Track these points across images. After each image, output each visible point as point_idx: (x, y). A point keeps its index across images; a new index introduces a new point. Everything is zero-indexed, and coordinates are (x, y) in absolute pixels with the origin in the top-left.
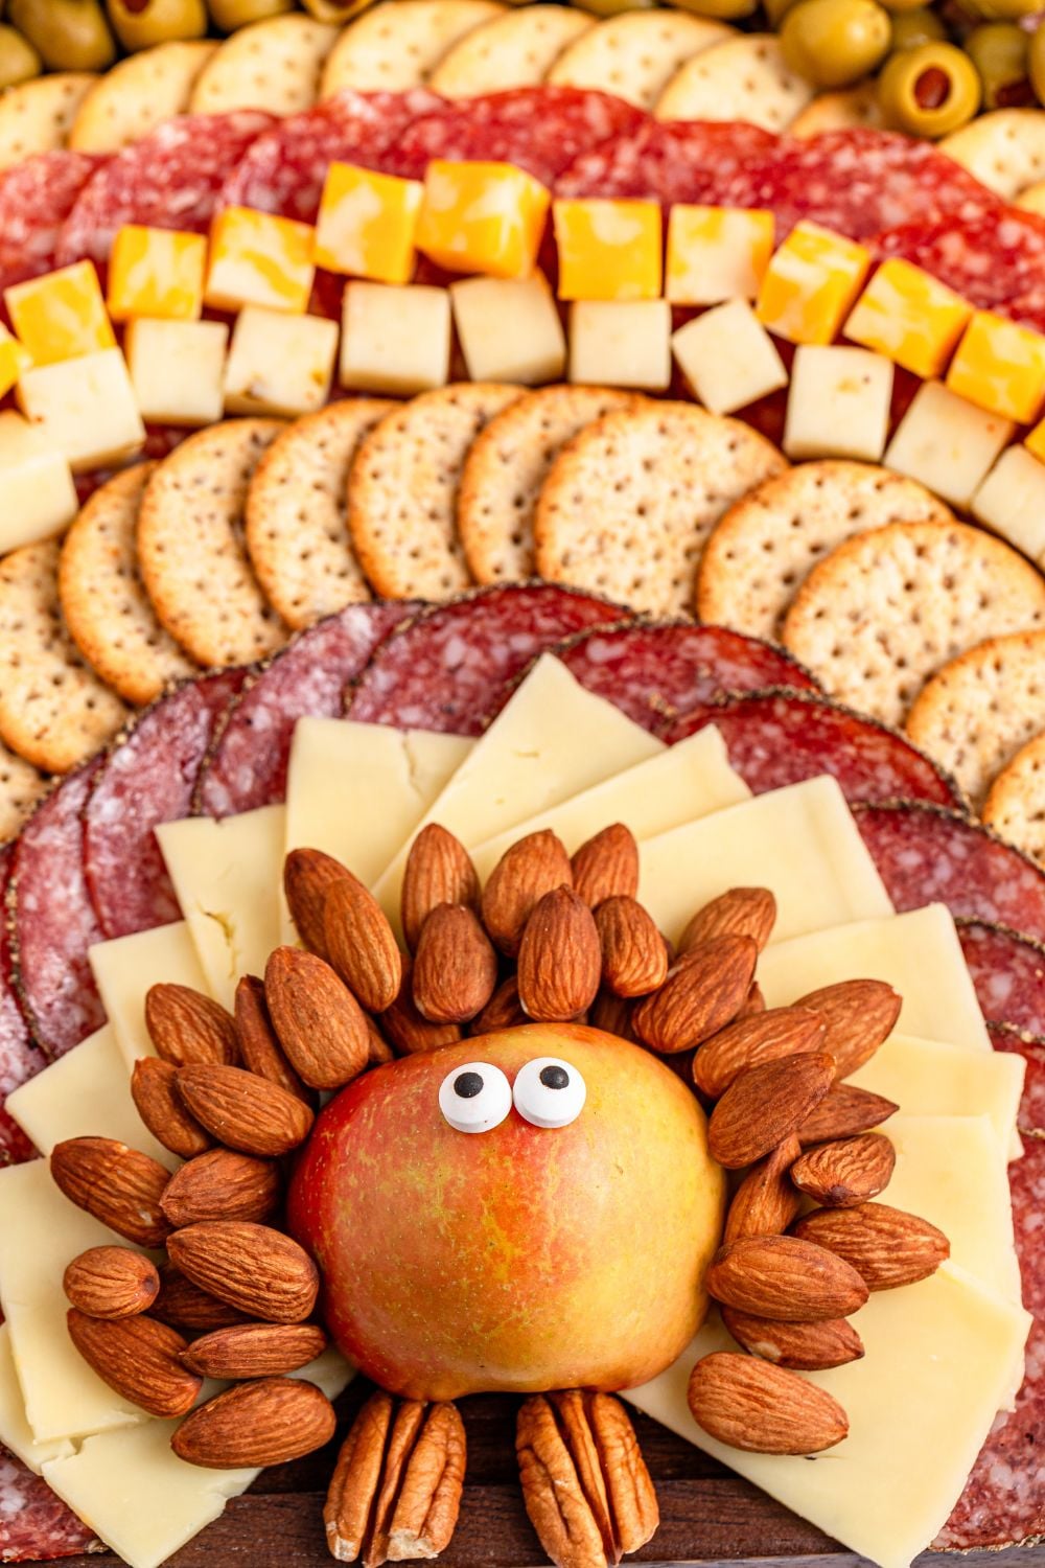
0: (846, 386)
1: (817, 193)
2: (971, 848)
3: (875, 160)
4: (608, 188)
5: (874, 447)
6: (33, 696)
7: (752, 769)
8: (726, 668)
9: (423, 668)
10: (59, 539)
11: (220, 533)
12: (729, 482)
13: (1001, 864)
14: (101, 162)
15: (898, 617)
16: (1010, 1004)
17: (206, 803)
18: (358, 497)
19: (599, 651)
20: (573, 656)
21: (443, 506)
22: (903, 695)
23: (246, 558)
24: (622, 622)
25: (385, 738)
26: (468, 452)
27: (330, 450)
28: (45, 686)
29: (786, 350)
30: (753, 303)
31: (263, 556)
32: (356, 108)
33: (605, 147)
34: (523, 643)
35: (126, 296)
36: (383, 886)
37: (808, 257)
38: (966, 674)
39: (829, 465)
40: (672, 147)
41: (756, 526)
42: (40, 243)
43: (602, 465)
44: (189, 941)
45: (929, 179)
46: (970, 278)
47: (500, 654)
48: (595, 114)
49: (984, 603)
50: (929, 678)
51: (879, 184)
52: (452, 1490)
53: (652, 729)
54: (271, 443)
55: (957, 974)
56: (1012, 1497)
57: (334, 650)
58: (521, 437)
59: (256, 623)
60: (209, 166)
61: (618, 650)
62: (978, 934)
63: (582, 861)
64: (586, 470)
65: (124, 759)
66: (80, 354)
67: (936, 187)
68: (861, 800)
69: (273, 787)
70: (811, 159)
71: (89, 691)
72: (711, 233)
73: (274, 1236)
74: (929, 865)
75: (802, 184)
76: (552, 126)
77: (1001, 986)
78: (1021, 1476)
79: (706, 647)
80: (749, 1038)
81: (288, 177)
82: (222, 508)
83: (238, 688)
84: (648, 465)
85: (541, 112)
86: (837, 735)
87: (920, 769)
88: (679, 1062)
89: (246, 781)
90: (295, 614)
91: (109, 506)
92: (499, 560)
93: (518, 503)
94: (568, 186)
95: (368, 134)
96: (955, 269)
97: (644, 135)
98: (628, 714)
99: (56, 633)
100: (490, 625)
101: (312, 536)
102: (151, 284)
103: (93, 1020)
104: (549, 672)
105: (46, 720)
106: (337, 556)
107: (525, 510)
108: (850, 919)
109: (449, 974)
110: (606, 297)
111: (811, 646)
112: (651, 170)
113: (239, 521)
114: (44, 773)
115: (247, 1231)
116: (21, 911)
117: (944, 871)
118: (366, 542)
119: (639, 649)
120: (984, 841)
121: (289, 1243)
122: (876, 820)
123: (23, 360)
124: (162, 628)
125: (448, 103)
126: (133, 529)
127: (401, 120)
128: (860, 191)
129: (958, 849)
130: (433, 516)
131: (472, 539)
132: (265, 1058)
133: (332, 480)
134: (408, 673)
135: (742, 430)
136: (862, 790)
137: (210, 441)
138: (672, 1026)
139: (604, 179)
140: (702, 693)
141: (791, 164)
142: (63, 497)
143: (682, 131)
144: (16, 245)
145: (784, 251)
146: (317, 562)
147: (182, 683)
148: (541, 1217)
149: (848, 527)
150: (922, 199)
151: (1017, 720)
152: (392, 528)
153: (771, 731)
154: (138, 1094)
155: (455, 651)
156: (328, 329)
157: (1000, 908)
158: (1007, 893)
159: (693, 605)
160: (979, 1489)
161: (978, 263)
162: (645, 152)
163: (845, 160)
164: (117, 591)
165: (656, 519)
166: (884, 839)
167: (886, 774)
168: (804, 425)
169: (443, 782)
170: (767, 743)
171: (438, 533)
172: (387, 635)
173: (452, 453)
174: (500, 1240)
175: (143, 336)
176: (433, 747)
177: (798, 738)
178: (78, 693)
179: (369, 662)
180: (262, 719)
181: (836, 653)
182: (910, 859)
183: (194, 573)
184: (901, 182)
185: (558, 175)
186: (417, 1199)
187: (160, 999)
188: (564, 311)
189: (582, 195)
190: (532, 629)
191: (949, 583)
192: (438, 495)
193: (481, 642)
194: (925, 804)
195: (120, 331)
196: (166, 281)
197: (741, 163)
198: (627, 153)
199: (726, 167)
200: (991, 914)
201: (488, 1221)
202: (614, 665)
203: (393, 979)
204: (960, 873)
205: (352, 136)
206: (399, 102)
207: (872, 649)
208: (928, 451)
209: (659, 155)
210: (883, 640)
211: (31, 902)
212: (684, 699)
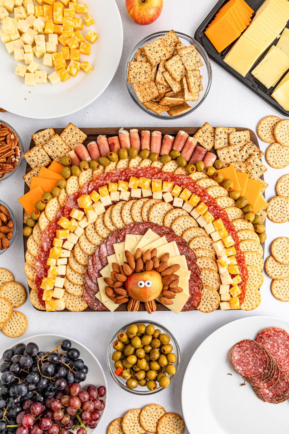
0: (179, 201)
1: (177, 180)
2: (188, 248)
3: (183, 177)
4: (157, 178)
5: (181, 206)
6: (101, 230)
7: (168, 239)
8: (166, 230)
9: (138, 229)
10: (104, 213)
11: (119, 214)
12: (167, 210)
13: (190, 251)
14: (108, 173)
15: (182, 225)
16: (190, 264)
17: (118, 241)
18: (132, 212)
19: (154, 228)
20: (152, 228)
21: (140, 212)
22: (182, 232)
23: (121, 217)
24: (156, 225)
25: (134, 236)
26: (143, 206)
27: (130, 206)
28: (103, 229)
29: (173, 197)
30: (171, 192)
31: (123, 218)
32: (133, 169)
33: (157, 174)
34: (147, 227)
35: (110, 190)
36: (133, 253)
37: (176, 190)
38: (188, 231)
39: (177, 209)
40: (163, 174)
41: (170, 215)
42: (102, 182)
43: (155, 209)
44: (116, 256)
45: (188, 179)
46: (192, 190)
47: (145, 227)
48: (156, 170)
49: (190, 223)
50: (185, 230)
51: (184, 179)
52: (139, 305)
53: (159, 235)
54: (124, 204)
55: (185, 260)
56: (187, 307)
57: (129, 227)
58: (148, 205)
59: (122, 223)
60: (118, 174)
61: (156, 228)
62: (188, 257)
63: (152, 252)
64: (154, 209)
65: (110, 238)
66: (106, 196)
67: (189, 180)
68: (178, 242)
69: (124, 240)
70: (177, 177)
71: (107, 229)
72: (167, 186)
73: (123, 290)
74: (184, 249)
75: (176, 179)
76: (152, 171)
77: (189, 263)
78: (188, 306)
79: (164, 228)
80: (166, 272)
81: (126, 176)
82: (119, 211)
83: (121, 231)
84: (160, 208)
85: (151, 169)
86: (176, 237)
87: (183, 241)
88: (160, 273)
89: (121, 239)
90: (126, 223)
91: (109, 211)
92: (145, 218)
93: (147, 212)
94: (153, 178)
95: (134, 171)
96: (190, 189)
97: (161, 173)
98: (156, 233)
99: (104, 223)
100: (144, 225)
101: (128, 215)
102: (112, 189)
103: (107, 263)
104: (150, 230)
105: (103, 233)
106: (130, 217)
107: (148, 213)
108: (176, 256)
109: (140, 267)
110: (156, 191)
111: (174, 228)
112: (161, 176)
113: (121, 213)
114: (102, 238)
115: (121, 289)
116: (101, 254)
117: (185, 250)
118: (133, 216)
119: (158, 228)
120: (189, 248)
121: (125, 290)
122: (179, 244)
123: (100, 197)
124: (113, 224)
125: (142, 168)
126: (111, 214)
127: (137, 170)
128: (181, 180)
129: (186, 248)
130: (139, 213)
131: (143, 215)
132: (123, 273)
133: (130, 209)
134: (136, 229)
135: (169, 204)
136: (178, 241)
137: (118, 204)
138: (159, 270)
139: (157, 177)
140: (164, 232)
141: (175, 177)
142: (104, 210)
143: (165, 173)
144: (99, 183)
145: (174, 189)
146: (128, 218)
147: (115, 230)
148: (147, 294)
149: (178, 215)
150: (188, 181)
151: (193, 235)
152: (135, 214)
153: (170, 236)
154: (111, 275)
155: (141, 227)
156: (130, 192)
157: (190, 255)
158: (190, 253)
159: (163, 222)
160: (184, 306)
161: (192, 189)
162: (161, 175)
163: (180, 177)
164: (109, 220)
165: (160, 214)
166: (180, 246)
167: (180, 241)
168: (175, 204)
169: (140, 240)
170: (169, 237)
171: (139, 214)
172: (134, 226)
173: (141, 206)
174: (143, 295)
175: (112, 194)
176: (139, 236)
177: (172, 237)
178: (105, 230)
179: (133, 228)
180: (123, 234)
181: (176, 228)
182: (182, 248)
183: (116, 219)
184: (186, 179)
185: (152, 176)
186: (136, 291)
187: (113, 264)
188: (152, 193)
189: (154, 179)
190: (148, 225)
191: (187, 221)
192: (140, 210)
193: (143, 226)
194: (184, 244)
195: (110, 193)
196: (114, 189)
197: (170, 176)
198: (159, 175)
199: (169, 177)
200: (189, 255)
201: (142, 294)
202: (156, 229)
203: (134, 268)
204: (186, 250)
205: (132, 172)
206: (137, 168)
207: (180, 227)
208: (186, 207)
209: (162, 175)
210: (181, 227)
211: (102, 253)
212: (162, 232)
